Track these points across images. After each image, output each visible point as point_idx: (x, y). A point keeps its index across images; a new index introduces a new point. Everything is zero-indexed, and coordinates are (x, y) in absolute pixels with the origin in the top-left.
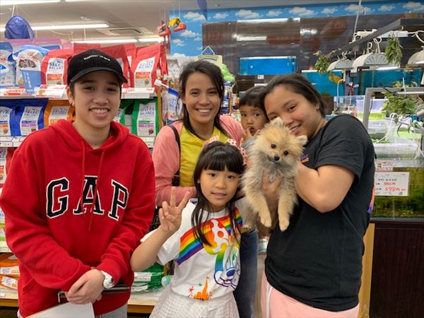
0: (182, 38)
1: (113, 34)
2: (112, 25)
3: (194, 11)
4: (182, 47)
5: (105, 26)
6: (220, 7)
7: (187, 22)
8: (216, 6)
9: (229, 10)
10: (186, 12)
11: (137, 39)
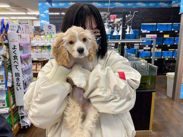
0: (45, 14)
1: (13, 10)
2: (12, 6)
4: (45, 18)
5: (8, 6)
7: (47, 6)
9: (65, 2)
11: (26, 13)
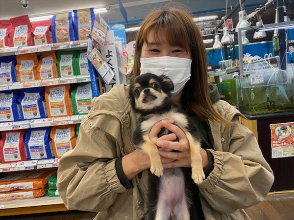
3: (119, 23)
6: (136, 19)
8: (133, 18)
10: (114, 24)
